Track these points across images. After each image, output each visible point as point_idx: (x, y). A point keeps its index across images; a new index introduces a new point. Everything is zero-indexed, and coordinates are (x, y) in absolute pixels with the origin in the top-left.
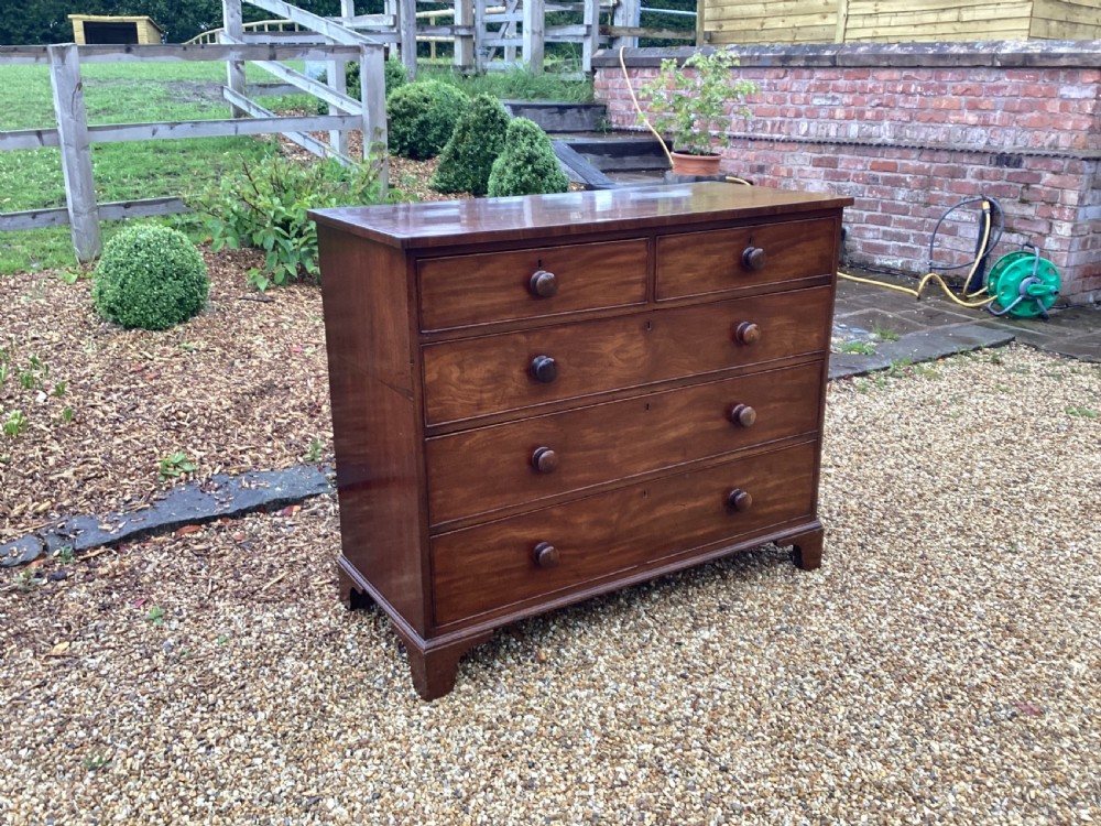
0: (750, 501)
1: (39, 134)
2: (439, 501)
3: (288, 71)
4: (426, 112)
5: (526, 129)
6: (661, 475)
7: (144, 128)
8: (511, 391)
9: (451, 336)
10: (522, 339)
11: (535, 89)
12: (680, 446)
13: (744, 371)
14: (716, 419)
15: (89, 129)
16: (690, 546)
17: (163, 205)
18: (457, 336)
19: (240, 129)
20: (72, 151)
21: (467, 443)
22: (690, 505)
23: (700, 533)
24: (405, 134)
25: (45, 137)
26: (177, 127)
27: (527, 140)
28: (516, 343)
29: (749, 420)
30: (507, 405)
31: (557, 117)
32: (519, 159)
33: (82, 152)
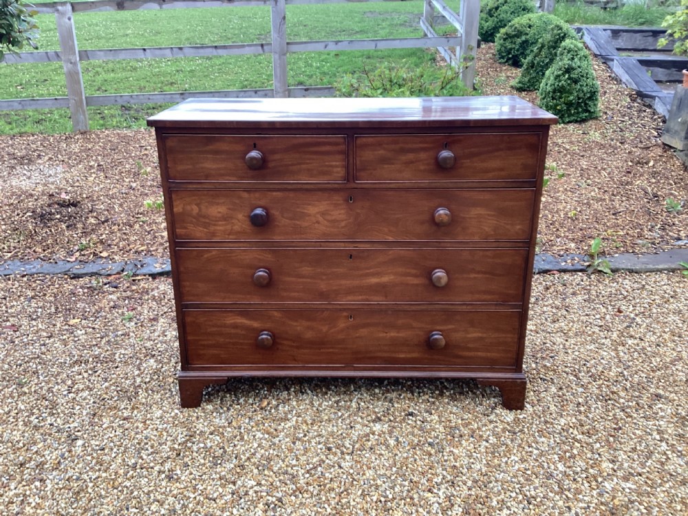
0: (443, 343)
1: (262, 45)
2: (187, 289)
3: (444, 7)
4: (527, 34)
5: (570, 48)
6: (365, 307)
7: (320, 44)
8: (236, 228)
9: (191, 186)
10: (245, 195)
11: (646, 18)
12: (381, 289)
13: (442, 245)
14: (416, 276)
15: (288, 44)
16: (392, 362)
17: (326, 91)
18: (194, 186)
19: (378, 45)
20: (277, 56)
21: (206, 256)
22: (393, 334)
23: (402, 356)
24: (511, 49)
25: (265, 47)
26: (340, 43)
27: (570, 56)
28: (240, 197)
29: (440, 282)
30: (234, 237)
31: (651, 39)
32: (560, 69)
33: (282, 57)
